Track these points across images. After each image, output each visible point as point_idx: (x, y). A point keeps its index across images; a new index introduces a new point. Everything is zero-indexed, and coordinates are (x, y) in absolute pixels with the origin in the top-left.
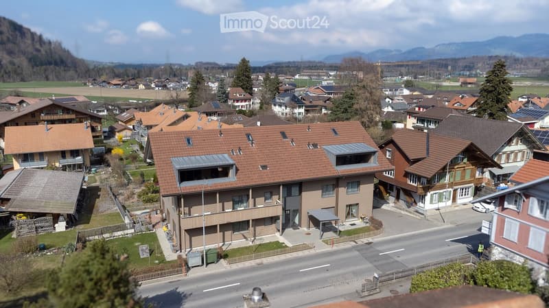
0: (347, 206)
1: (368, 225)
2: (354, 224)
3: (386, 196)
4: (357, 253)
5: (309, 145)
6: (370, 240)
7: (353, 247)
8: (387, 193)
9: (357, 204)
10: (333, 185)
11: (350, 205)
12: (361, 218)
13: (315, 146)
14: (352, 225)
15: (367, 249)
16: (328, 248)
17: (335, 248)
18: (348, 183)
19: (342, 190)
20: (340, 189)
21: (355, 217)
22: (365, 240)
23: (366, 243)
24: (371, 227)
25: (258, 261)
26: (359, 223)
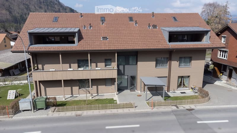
0: (179, 77)
1: (196, 94)
2: (184, 93)
3: (220, 75)
4: (173, 117)
5: (149, 26)
6: (193, 106)
7: (173, 111)
8: (221, 73)
9: (189, 76)
10: (167, 58)
11: (182, 77)
12: (192, 88)
13: (155, 26)
14: (182, 93)
15: (185, 115)
16: (149, 109)
17: (155, 110)
18: (181, 58)
19: (175, 64)
20: (172, 62)
21: (186, 87)
22: (187, 107)
23: (187, 109)
24: (199, 97)
25: (79, 112)
26: (189, 92)
